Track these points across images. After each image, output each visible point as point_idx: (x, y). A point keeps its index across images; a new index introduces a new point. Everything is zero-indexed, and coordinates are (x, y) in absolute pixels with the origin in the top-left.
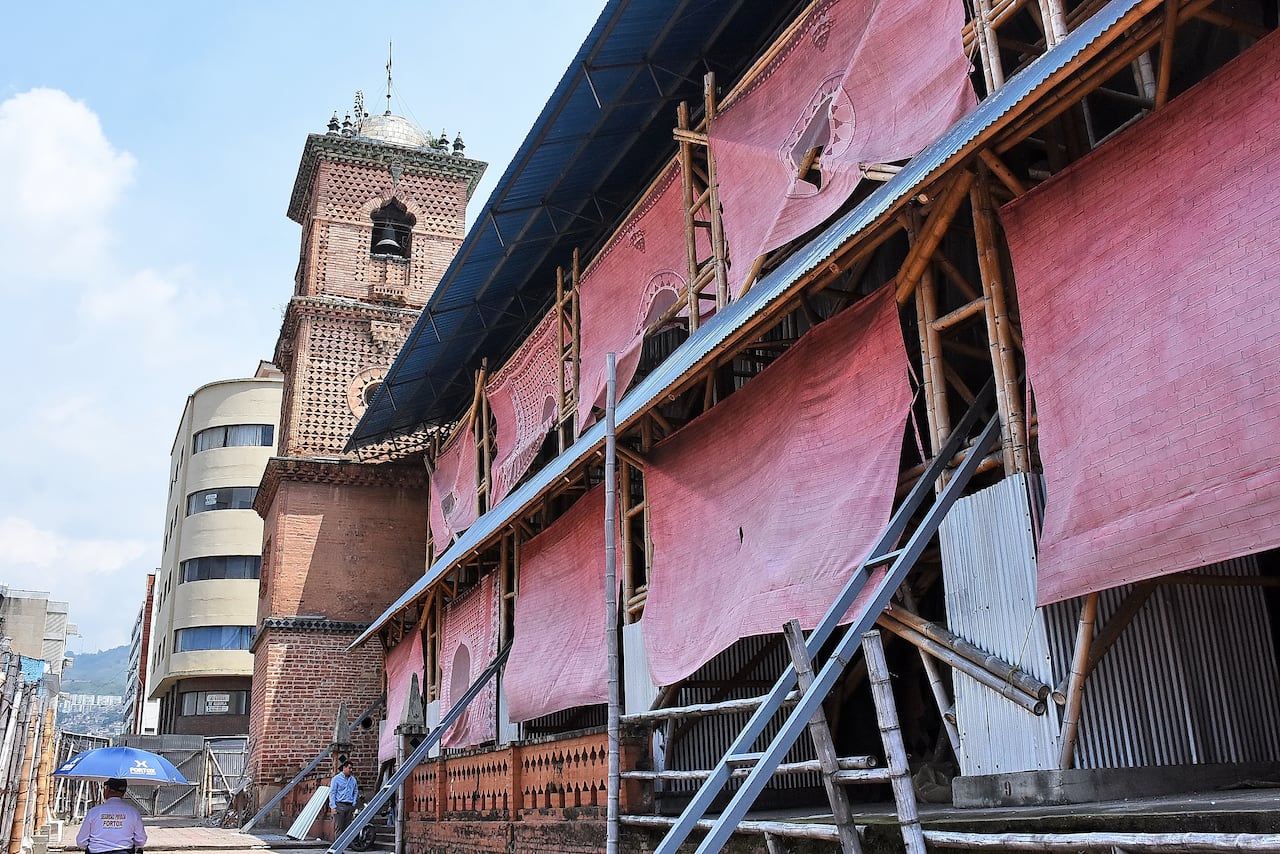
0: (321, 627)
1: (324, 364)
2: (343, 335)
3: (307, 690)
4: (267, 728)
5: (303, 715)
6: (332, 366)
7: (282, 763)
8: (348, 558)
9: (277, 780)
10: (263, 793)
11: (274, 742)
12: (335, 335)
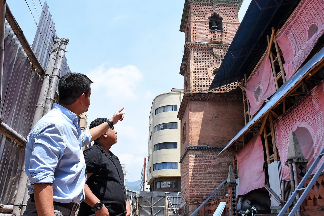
0: (206, 149)
1: (199, 64)
2: (204, 54)
3: (203, 171)
4: (190, 184)
5: (203, 180)
6: (202, 64)
7: (196, 197)
8: (214, 125)
9: (195, 203)
10: (191, 207)
11: (193, 189)
12: (201, 54)
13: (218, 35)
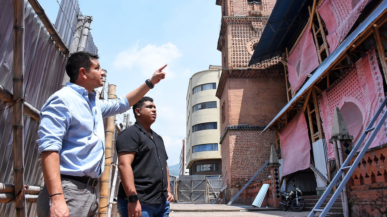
0: (247, 128)
1: (237, 38)
2: (242, 28)
3: (245, 152)
4: (231, 166)
5: (244, 161)
6: (240, 38)
7: (238, 179)
8: (255, 103)
9: (237, 186)
10: (232, 191)
11: (234, 172)
12: (240, 28)
13: (256, 8)
